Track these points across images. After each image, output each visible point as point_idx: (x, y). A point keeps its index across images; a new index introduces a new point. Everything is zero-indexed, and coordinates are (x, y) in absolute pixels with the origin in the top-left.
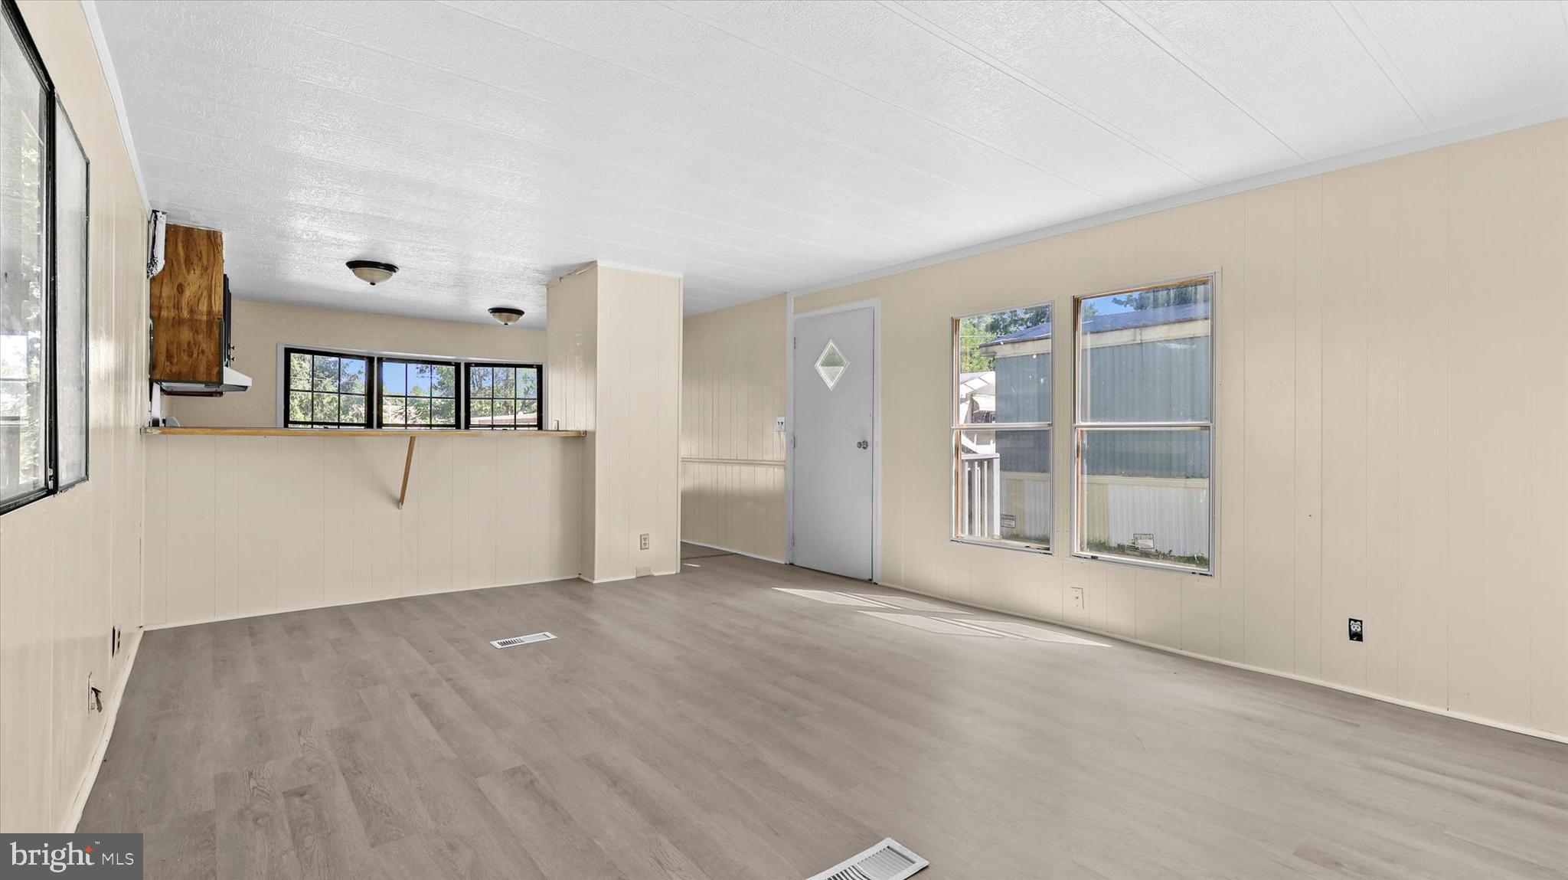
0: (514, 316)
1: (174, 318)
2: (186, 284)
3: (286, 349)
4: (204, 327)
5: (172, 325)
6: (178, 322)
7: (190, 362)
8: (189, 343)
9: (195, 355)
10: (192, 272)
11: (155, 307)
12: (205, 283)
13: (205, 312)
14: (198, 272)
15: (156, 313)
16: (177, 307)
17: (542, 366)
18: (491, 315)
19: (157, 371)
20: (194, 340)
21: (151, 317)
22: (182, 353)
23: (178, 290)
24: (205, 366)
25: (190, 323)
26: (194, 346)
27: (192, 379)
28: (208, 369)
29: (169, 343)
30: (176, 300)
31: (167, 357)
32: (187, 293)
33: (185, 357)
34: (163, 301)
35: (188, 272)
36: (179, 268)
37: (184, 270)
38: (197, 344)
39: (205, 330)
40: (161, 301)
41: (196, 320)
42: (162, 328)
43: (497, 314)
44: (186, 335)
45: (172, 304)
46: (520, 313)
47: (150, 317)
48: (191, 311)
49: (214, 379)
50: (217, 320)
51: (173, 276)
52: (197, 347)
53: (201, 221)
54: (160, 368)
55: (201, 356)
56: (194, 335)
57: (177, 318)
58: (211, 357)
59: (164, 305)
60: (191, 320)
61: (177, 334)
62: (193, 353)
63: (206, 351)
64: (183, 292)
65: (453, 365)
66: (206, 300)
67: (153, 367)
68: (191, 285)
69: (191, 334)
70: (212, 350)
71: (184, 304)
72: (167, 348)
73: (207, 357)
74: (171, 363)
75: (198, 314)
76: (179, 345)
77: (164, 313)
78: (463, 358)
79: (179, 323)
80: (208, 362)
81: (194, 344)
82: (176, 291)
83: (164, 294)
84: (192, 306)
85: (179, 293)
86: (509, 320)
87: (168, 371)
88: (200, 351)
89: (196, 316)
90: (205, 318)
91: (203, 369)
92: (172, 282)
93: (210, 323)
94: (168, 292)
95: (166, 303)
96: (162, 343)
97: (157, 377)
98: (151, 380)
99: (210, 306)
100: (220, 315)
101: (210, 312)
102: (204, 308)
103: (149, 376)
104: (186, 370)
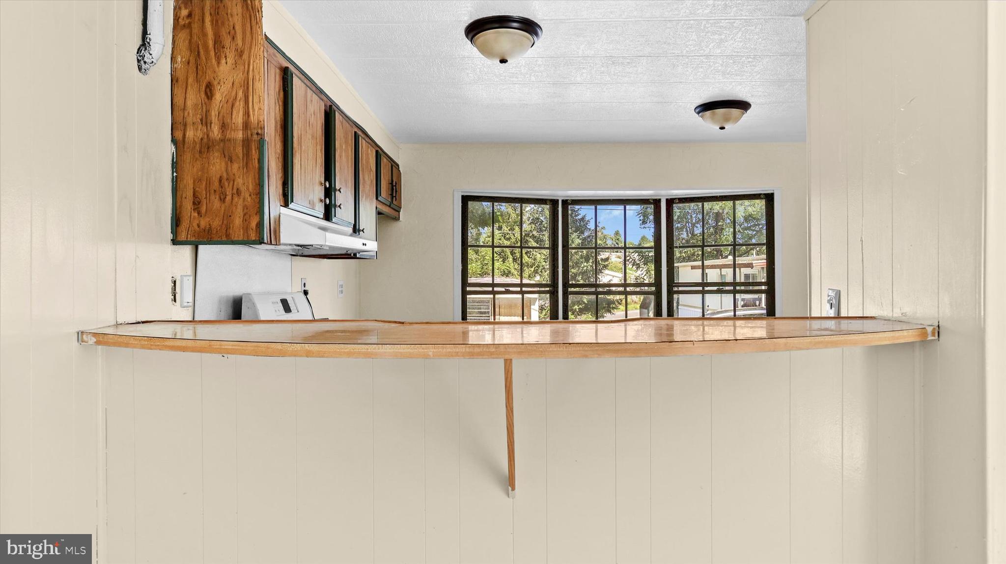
0: (735, 112)
1: (202, 139)
2: (215, 83)
3: (463, 197)
4: (239, 150)
5: (200, 152)
6: (206, 146)
7: (223, 209)
8: (221, 180)
9: (229, 198)
10: (223, 61)
11: (177, 125)
12: (239, 77)
13: (240, 126)
14: (230, 60)
15: (179, 135)
16: (206, 121)
17: (772, 194)
18: (697, 119)
19: (180, 229)
20: (227, 174)
21: (174, 141)
22: (213, 197)
23: (206, 93)
24: (242, 214)
25: (222, 144)
26: (226, 184)
27: (224, 239)
28: (245, 220)
29: (197, 181)
30: (204, 110)
31: (194, 203)
32: (218, 97)
33: (216, 203)
34: (189, 113)
35: (219, 63)
36: (208, 58)
37: (214, 61)
38: (231, 179)
39: (241, 156)
40: (186, 114)
41: (229, 140)
42: (188, 157)
43: (708, 113)
44: (217, 166)
45: (199, 116)
46: (743, 106)
47: (172, 141)
48: (224, 126)
49: (253, 236)
50: (255, 137)
51: (200, 73)
52: (231, 183)
54: (184, 225)
55: (236, 199)
56: (227, 164)
57: (205, 140)
58: (249, 199)
59: (189, 120)
60: (223, 140)
61: (207, 165)
62: (226, 195)
63: (243, 189)
64: (212, 97)
65: (650, 203)
66: (241, 103)
67: (176, 221)
68: (222, 83)
69: (223, 164)
70: (251, 187)
71: (214, 114)
72: (194, 189)
73: (244, 199)
74: (199, 213)
75: (232, 129)
76: (209, 182)
77: (190, 134)
78: (663, 192)
79: (208, 148)
80: (245, 207)
81: (227, 179)
82: (203, 96)
83: (189, 103)
84: (223, 117)
85: (208, 98)
86: (727, 119)
87: (196, 227)
88: (235, 191)
89: (230, 135)
90: (240, 135)
91: (238, 221)
92: (197, 80)
93: (246, 143)
94: (193, 97)
95: (192, 116)
96: (188, 182)
97: (182, 237)
98: (175, 242)
99: (247, 114)
100: (263, 128)
101: (246, 125)
102: (238, 118)
103: (170, 236)
104: (216, 223)
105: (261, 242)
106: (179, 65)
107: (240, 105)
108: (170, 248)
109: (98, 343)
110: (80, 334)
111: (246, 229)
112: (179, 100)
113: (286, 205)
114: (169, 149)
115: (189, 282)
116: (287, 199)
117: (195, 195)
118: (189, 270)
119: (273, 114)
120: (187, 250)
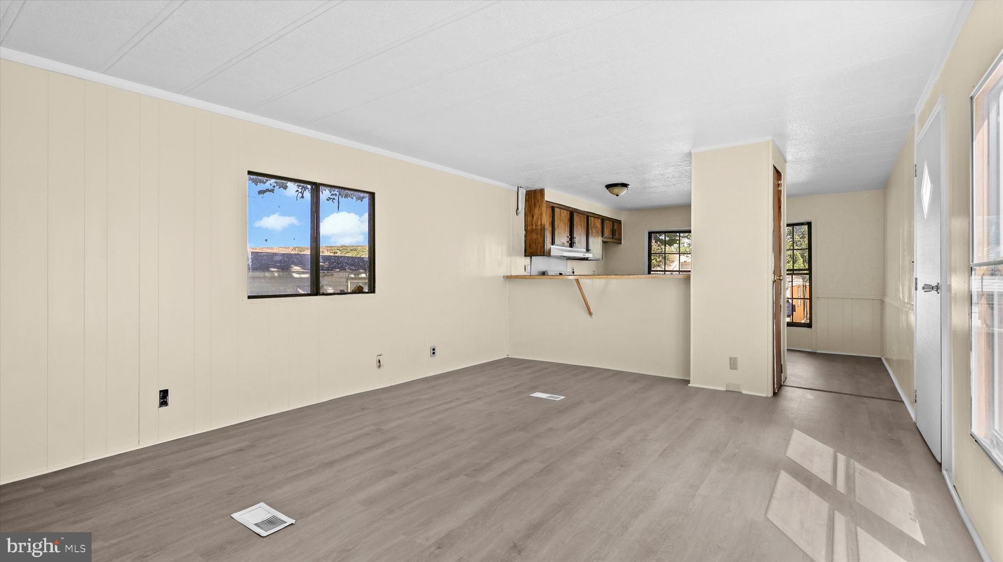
1: (531, 229)
2: (534, 214)
4: (539, 231)
6: (532, 231)
7: (536, 247)
8: (535, 239)
11: (526, 226)
12: (540, 211)
14: (537, 208)
15: (526, 228)
16: (532, 225)
20: (537, 237)
21: (525, 230)
22: (533, 244)
24: (540, 248)
27: (537, 254)
29: (530, 240)
30: (532, 221)
31: (529, 246)
32: (535, 218)
33: (534, 246)
36: (532, 208)
37: (534, 208)
39: (540, 233)
42: (528, 234)
44: (534, 236)
48: (536, 226)
49: (542, 254)
50: (543, 228)
51: (531, 212)
53: (537, 186)
54: (527, 251)
55: (538, 244)
56: (536, 235)
60: (536, 229)
61: (532, 236)
62: (536, 242)
63: (540, 242)
67: (525, 251)
68: (536, 214)
70: (543, 241)
71: (534, 223)
73: (541, 244)
74: (530, 248)
76: (533, 240)
77: (529, 228)
80: (541, 246)
81: (537, 239)
82: (532, 218)
84: (536, 223)
87: (530, 252)
88: (538, 242)
89: (537, 228)
90: (540, 228)
91: (539, 250)
92: (530, 214)
93: (541, 229)
94: (529, 219)
95: (529, 223)
96: (528, 241)
97: (527, 255)
98: (525, 256)
99: (541, 222)
100: (545, 225)
101: (541, 224)
102: (539, 223)
103: (524, 254)
104: (534, 251)
105: (544, 255)
106: (526, 211)
107: (540, 220)
108: (524, 257)
109: (507, 278)
110: (504, 276)
111: (541, 252)
112: (526, 220)
113: (553, 245)
114: (524, 232)
115: (529, 267)
116: (553, 243)
117: (530, 244)
118: (529, 263)
119: (548, 221)
120: (529, 258)
